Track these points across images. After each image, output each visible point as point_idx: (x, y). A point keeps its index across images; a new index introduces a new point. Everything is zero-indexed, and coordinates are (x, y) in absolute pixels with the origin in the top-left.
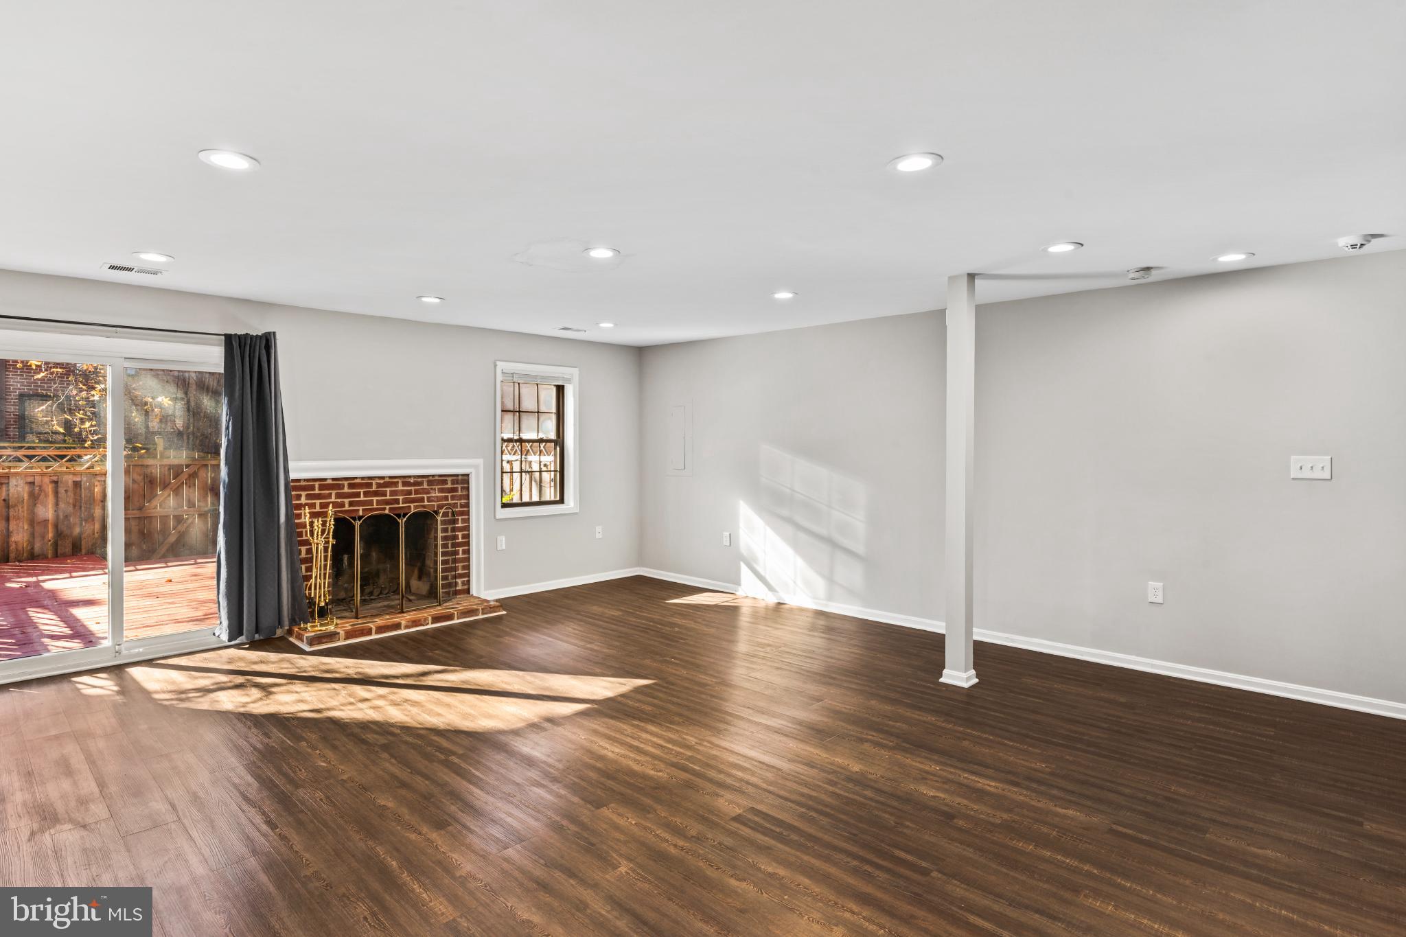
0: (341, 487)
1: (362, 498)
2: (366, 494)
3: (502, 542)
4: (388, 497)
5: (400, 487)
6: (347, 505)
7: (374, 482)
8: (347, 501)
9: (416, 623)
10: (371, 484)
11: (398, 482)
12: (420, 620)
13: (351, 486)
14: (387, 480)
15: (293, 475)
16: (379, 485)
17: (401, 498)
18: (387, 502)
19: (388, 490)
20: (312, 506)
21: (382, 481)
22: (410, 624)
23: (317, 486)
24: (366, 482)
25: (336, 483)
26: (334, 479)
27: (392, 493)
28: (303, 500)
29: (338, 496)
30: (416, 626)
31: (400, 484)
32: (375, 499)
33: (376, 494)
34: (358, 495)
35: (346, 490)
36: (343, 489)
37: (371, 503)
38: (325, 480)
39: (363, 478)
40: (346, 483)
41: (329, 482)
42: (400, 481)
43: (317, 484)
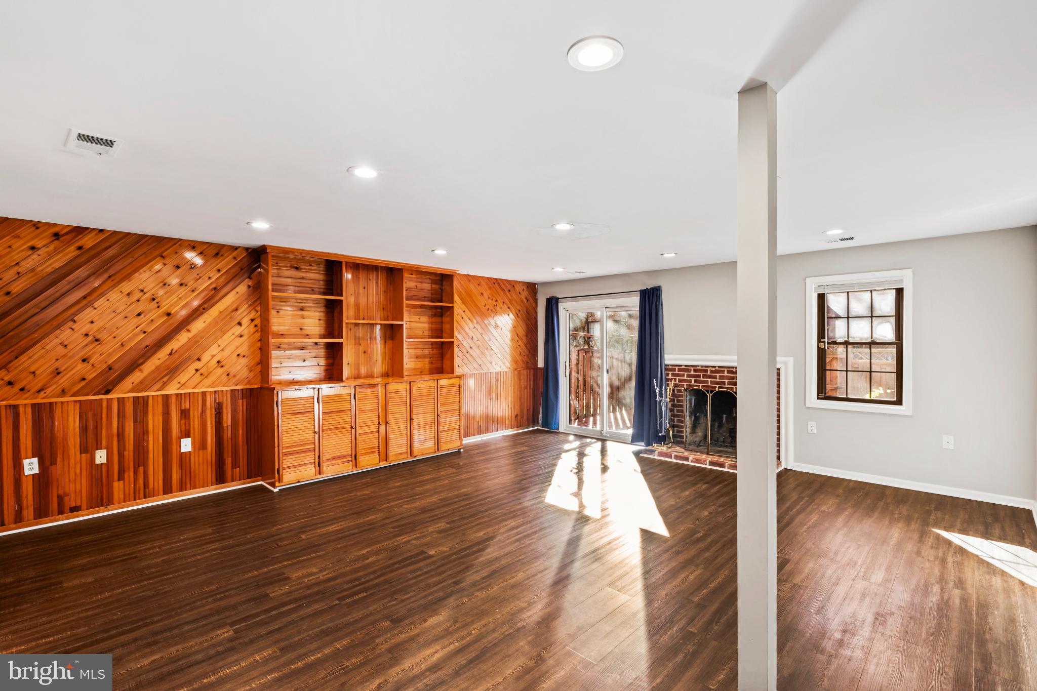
0: (689, 371)
1: (702, 379)
2: (704, 376)
3: (812, 427)
4: (718, 380)
5: (726, 374)
6: (693, 382)
7: (709, 369)
8: (693, 379)
9: (698, 461)
10: (707, 370)
11: (724, 371)
12: (701, 460)
13: (695, 371)
14: (717, 368)
15: (667, 362)
16: (712, 372)
17: (726, 381)
18: (717, 383)
19: (718, 375)
20: (675, 380)
21: (714, 369)
22: (694, 460)
23: (677, 369)
24: (704, 369)
25: (687, 368)
26: (686, 366)
27: (721, 377)
28: (670, 377)
29: (689, 376)
30: (698, 463)
31: (726, 372)
32: (709, 380)
33: (710, 377)
34: (699, 376)
35: (692, 373)
36: (690, 372)
37: (707, 382)
38: (681, 366)
39: (702, 366)
40: (692, 369)
41: (683, 367)
42: (726, 370)
43: (677, 368)
